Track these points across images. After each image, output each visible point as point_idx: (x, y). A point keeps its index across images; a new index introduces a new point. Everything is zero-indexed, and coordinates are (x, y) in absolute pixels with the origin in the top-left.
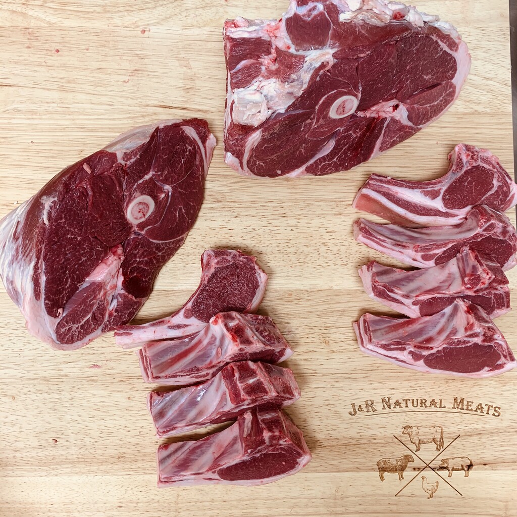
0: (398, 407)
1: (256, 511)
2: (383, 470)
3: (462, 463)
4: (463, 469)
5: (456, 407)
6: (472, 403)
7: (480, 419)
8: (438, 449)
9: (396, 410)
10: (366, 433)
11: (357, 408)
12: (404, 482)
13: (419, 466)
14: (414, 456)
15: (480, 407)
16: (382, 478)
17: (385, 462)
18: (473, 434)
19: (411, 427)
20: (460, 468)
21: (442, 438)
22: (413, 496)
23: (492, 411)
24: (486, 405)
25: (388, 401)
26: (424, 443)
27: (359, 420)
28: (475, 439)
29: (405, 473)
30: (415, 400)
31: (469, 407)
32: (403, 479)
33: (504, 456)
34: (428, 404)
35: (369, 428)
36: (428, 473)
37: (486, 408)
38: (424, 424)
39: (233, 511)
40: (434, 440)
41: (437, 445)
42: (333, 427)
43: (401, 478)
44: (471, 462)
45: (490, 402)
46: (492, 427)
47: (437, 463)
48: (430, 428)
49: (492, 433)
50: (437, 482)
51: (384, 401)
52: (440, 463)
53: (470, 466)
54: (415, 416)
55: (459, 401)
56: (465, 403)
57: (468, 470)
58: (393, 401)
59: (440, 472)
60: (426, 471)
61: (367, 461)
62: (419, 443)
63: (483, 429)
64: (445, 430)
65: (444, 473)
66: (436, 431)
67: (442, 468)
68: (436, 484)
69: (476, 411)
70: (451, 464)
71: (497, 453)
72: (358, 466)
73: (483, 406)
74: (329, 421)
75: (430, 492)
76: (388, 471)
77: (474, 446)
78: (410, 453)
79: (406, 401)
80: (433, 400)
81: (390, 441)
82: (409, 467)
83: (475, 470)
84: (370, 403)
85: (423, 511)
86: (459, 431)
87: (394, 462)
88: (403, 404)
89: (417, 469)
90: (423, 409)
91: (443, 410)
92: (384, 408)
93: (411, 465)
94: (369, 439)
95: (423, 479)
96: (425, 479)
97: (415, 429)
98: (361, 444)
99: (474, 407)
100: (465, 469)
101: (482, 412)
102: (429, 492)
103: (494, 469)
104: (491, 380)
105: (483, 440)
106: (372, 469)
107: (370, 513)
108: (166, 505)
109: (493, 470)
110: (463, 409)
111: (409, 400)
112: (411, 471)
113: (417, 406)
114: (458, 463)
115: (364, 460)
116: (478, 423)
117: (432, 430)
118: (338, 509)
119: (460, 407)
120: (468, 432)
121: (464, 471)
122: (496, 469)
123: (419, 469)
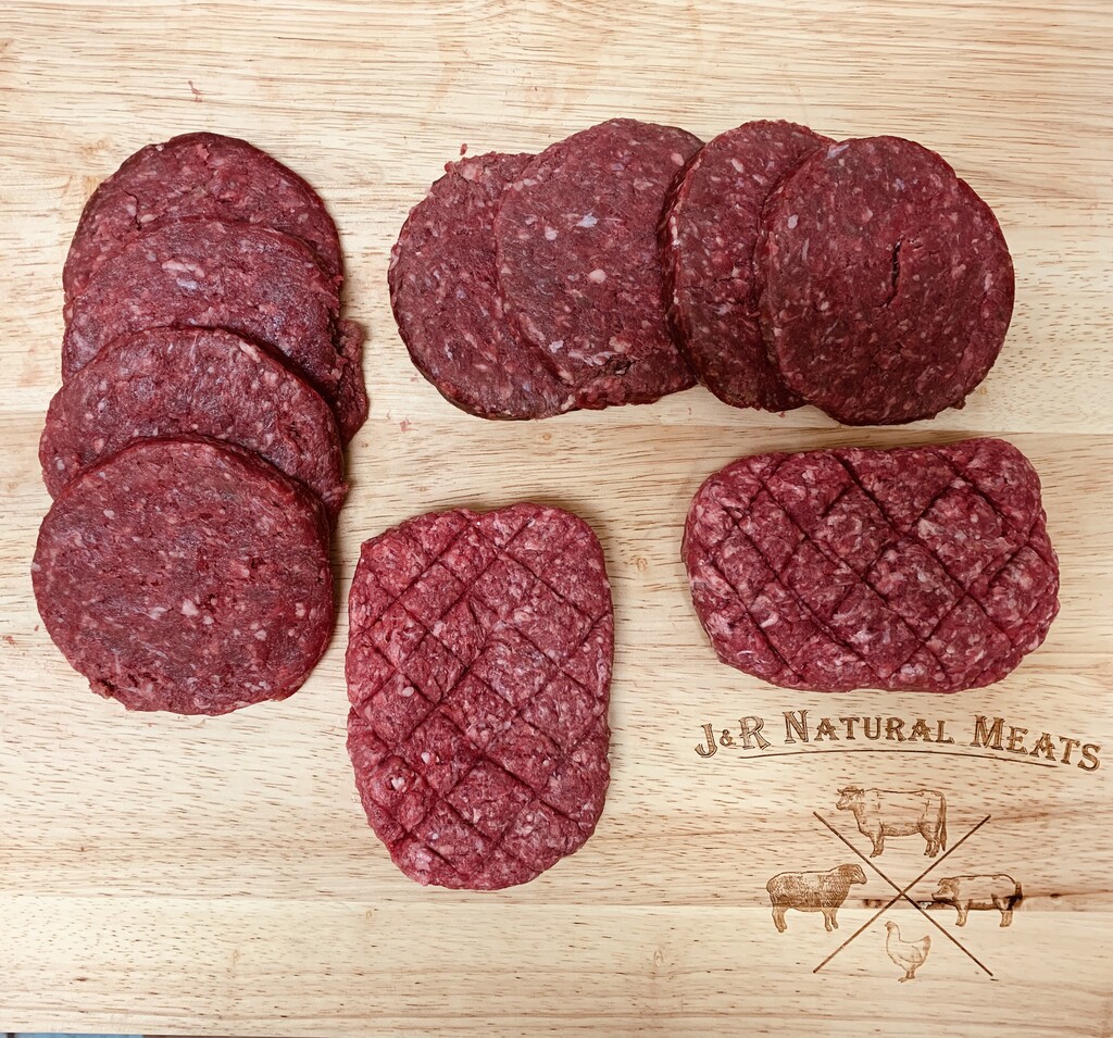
0: (826, 738)
1: (443, 1002)
2: (782, 902)
3: (993, 890)
4: (996, 906)
5: (981, 741)
6: (1025, 732)
7: (1045, 777)
8: (930, 853)
9: (822, 745)
10: (742, 805)
11: (717, 737)
12: (839, 936)
13: (878, 894)
14: (866, 868)
15: (1045, 744)
16: (780, 925)
17: (788, 883)
18: (1023, 813)
19: (860, 792)
20: (990, 902)
21: (942, 823)
22: (862, 973)
23: (1076, 756)
24: (1062, 739)
25: (800, 720)
26: (893, 834)
27: (724, 770)
28: (1030, 828)
29: (841, 913)
30: (873, 721)
31: (1017, 742)
32: (836, 926)
33: (1105, 876)
34: (907, 731)
35: (746, 791)
36: (904, 915)
37: (1060, 748)
38: (895, 784)
39: (381, 999)
40: (920, 828)
41: (930, 841)
42: (654, 786)
43: (831, 923)
44: (1019, 889)
45: (1073, 731)
46: (1077, 797)
47: (929, 888)
48: (912, 796)
49: (1075, 812)
50: (927, 939)
51: (789, 719)
52: (935, 888)
53: (1015, 900)
54: (872, 762)
55: (989, 726)
56: (1006, 732)
57: (1010, 908)
58: (813, 722)
59: (935, 914)
60: (896, 908)
61: (743, 877)
62: (881, 835)
63: (1051, 801)
64: (951, 801)
65: (946, 916)
66: (927, 805)
67: (940, 902)
68: (922, 944)
69: (1034, 754)
70: (964, 891)
71: (1087, 868)
72: (719, 891)
73: (1054, 741)
74: (641, 769)
75: (908, 965)
76: (796, 907)
77: (1027, 845)
78: (855, 859)
79: (850, 722)
80: (921, 723)
81: (804, 825)
82: (854, 897)
83: (1029, 908)
84: (752, 724)
85: (885, 1015)
86: (988, 804)
87: (812, 883)
88: (841, 732)
89: (874, 903)
90: (893, 744)
91: (948, 748)
92: (789, 740)
93: (856, 893)
94: (748, 821)
95: (889, 929)
96: (894, 930)
97: (869, 795)
98: (727, 832)
99: (1029, 743)
100: (1002, 906)
101: (1050, 757)
102: (903, 962)
103: (1078, 907)
104: (1078, 674)
105: (1051, 831)
106: (755, 899)
107: (746, 1014)
108: (204, 978)
109: (1075, 910)
110: (1000, 748)
111: (857, 720)
112: (859, 907)
113: (877, 737)
114: (984, 888)
115: (733, 875)
116: (1037, 786)
117: (917, 802)
118: (661, 1002)
119: (992, 743)
120: (1012, 808)
121: (998, 911)
122: (1083, 907)
123: (879, 902)
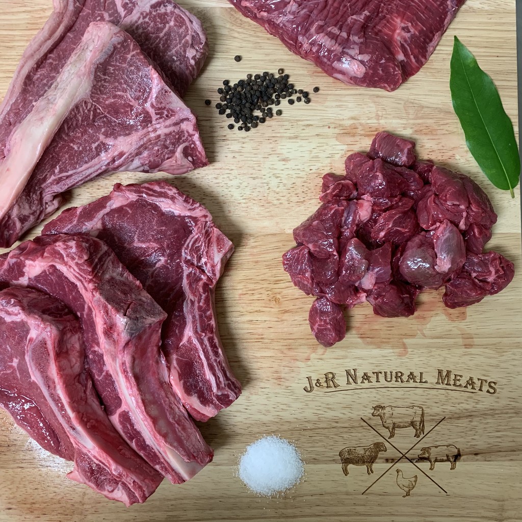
0: (366, 382)
1: (185, 514)
3: (447, 452)
4: (448, 460)
5: (441, 382)
6: (461, 376)
7: (471, 397)
8: (417, 436)
9: (364, 385)
10: (326, 415)
11: (314, 382)
12: (374, 477)
13: (392, 456)
14: (387, 444)
15: (471, 382)
16: (346, 472)
17: (349, 452)
18: (461, 415)
19: (383, 408)
20: (445, 458)
21: (422, 421)
22: (385, 494)
23: (486, 388)
24: (478, 379)
25: (353, 374)
26: (399, 427)
27: (317, 398)
28: (464, 423)
29: (375, 466)
30: (389, 374)
31: (458, 382)
32: (372, 472)
33: (500, 444)
34: (405, 378)
35: (328, 408)
36: (405, 466)
37: (478, 383)
38: (400, 403)
39: (154, 514)
40: (412, 424)
41: (417, 430)
42: (284, 407)
43: (370, 471)
44: (459, 451)
45: (484, 375)
46: (485, 407)
47: (417, 452)
48: (408, 409)
49: (485, 414)
50: (416, 477)
51: (348, 373)
52: (420, 452)
53: (457, 457)
54: (389, 393)
55: (444, 374)
56: (453, 377)
57: (455, 461)
58: (360, 374)
59: (419, 465)
60: (402, 462)
61: (327, 450)
62: (393, 428)
63: (474, 409)
65: (425, 466)
66: (415, 413)
67: (422, 459)
68: (414, 479)
69: (466, 387)
70: (434, 452)
71: (491, 441)
72: (317, 457)
73: (475, 380)
74: (279, 400)
75: (407, 489)
76: (353, 464)
77: (462, 431)
78: (381, 440)
79: (377, 374)
80: (411, 373)
81: (356, 424)
82: (381, 458)
83: (464, 461)
84: (331, 376)
85: (396, 513)
86: (444, 412)
87: (361, 452)
89: (390, 461)
90: (399, 384)
92: (349, 383)
93: (382, 456)
94: (329, 423)
95: (398, 472)
96: (400, 473)
97: (388, 409)
98: (319, 428)
99: (463, 382)
100: (451, 460)
101: (473, 388)
102: (405, 488)
103: (487, 459)
104: (486, 348)
105: (474, 423)
106: (334, 460)
107: (330, 515)
108: (69, 506)
109: (486, 461)
111: (380, 373)
112: (383, 462)
114: (443, 451)
115: (323, 449)
116: (468, 402)
117: (411, 411)
118: (289, 511)
119: (446, 382)
120: (456, 413)
121: (449, 463)
122: (489, 459)
123: (393, 460)
